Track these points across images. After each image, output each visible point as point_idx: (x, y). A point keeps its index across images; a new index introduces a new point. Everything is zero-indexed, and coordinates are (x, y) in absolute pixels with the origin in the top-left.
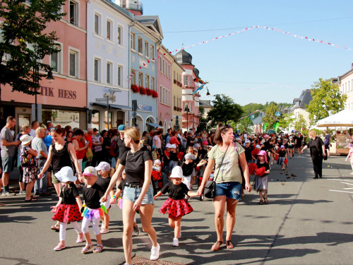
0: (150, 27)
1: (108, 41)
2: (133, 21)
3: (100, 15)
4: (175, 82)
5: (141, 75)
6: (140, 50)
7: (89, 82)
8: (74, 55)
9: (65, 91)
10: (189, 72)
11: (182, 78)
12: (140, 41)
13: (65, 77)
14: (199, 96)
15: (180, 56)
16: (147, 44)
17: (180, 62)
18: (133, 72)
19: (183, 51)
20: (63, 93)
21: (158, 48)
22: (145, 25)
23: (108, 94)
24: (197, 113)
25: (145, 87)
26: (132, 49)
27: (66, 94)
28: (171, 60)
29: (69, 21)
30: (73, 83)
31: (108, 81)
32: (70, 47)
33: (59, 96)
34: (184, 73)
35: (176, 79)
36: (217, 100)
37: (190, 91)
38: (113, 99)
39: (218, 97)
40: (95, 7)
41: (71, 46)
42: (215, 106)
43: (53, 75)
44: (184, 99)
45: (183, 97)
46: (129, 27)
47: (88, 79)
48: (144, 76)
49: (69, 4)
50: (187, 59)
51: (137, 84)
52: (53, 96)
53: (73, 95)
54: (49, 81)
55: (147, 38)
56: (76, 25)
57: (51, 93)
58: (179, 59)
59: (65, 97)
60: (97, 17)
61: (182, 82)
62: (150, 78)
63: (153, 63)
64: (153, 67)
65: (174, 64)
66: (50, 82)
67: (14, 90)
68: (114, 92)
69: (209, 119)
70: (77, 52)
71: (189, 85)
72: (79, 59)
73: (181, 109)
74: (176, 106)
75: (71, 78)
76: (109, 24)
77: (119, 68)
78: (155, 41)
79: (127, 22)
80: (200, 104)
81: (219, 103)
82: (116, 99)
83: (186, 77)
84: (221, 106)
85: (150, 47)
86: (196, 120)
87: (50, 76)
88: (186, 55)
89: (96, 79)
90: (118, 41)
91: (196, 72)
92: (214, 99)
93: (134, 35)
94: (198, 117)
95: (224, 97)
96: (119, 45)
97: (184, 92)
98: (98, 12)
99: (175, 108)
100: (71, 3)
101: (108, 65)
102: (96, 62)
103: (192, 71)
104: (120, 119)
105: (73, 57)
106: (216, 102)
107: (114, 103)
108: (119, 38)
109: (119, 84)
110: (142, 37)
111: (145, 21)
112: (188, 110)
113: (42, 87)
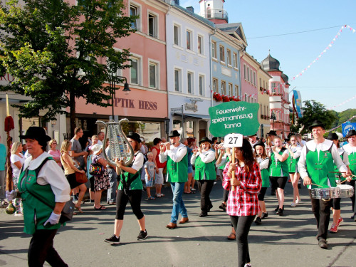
0: (232, 35)
1: (188, 50)
2: (213, 30)
3: (179, 26)
4: (261, 89)
5: (223, 83)
6: (222, 58)
7: (169, 93)
8: (154, 67)
9: (146, 102)
10: (277, 78)
11: (270, 85)
12: (222, 49)
13: (145, 89)
14: (289, 103)
15: (268, 63)
16: (229, 52)
17: (267, 69)
18: (215, 81)
19: (270, 57)
20: (143, 105)
21: (241, 55)
22: (226, 34)
23: (190, 104)
24: (287, 120)
25: (228, 95)
26: (214, 58)
27: (146, 105)
28: (256, 67)
29: (148, 34)
30: (153, 94)
31: (189, 91)
32: (149, 59)
33: (140, 108)
34: (271, 80)
35: (262, 87)
36: (306, 107)
37: (279, 98)
38: (194, 109)
39: (307, 103)
40: (174, 18)
41: (151, 58)
42: (305, 113)
43: (130, 86)
44: (271, 106)
45: (271, 104)
46: (210, 35)
47: (169, 89)
48: (227, 85)
49: (148, 18)
50: (274, 65)
51: (220, 93)
52: (133, 107)
53: (154, 106)
54: (125, 92)
55: (230, 45)
56: (156, 37)
57: (132, 105)
58: (266, 66)
59: (146, 108)
60: (176, 28)
61: (270, 89)
62: (234, 87)
63: (237, 70)
64: (237, 75)
65: (260, 71)
66: (127, 94)
67: (88, 102)
68: (196, 102)
69: (299, 127)
70: (157, 64)
71: (276, 92)
72: (159, 71)
73: (268, 117)
74: (263, 114)
75: (151, 90)
76: (189, 34)
77: (200, 78)
78: (238, 48)
79: (208, 31)
80: (291, 111)
81: (309, 109)
82: (198, 109)
83: (274, 84)
84: (311, 112)
85: (232, 54)
86: (286, 128)
87: (126, 88)
88: (274, 61)
89: (177, 89)
90: (198, 50)
91: (285, 78)
92: (303, 105)
93: (215, 43)
94: (288, 125)
95: (315, 103)
96: (199, 55)
97: (271, 99)
98: (177, 23)
99: (262, 117)
100: (150, 16)
101: (189, 75)
102: (177, 72)
103: (279, 78)
104: (202, 128)
105: (152, 68)
106: (306, 109)
107: (196, 113)
108: (200, 47)
109: (201, 93)
110: (223, 44)
111: (227, 29)
112: (274, 118)
113: (123, 100)
